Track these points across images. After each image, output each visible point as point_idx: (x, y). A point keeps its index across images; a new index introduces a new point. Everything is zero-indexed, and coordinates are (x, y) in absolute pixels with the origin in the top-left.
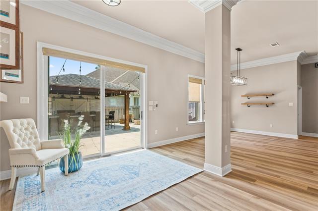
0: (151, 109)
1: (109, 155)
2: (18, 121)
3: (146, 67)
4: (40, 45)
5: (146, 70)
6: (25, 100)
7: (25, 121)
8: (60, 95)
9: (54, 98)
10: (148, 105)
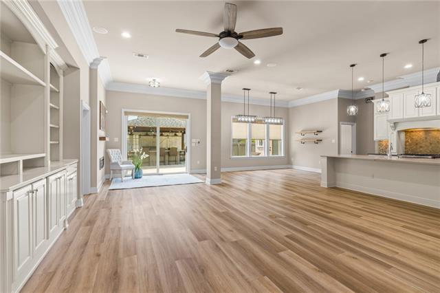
0: (193, 145)
1: (162, 174)
2: (113, 150)
3: (189, 115)
4: (123, 110)
5: (189, 117)
6: (116, 140)
7: (116, 150)
8: (145, 133)
9: (140, 135)
10: (191, 142)
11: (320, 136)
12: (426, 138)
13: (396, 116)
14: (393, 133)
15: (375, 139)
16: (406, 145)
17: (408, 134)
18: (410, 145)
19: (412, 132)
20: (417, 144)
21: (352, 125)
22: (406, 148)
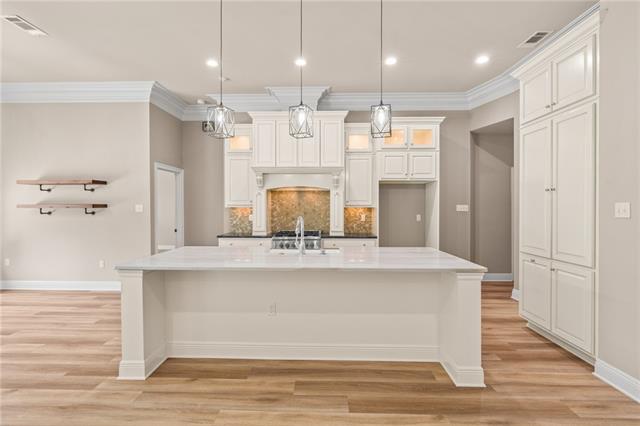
11: (100, 195)
12: (299, 204)
13: (265, 161)
14: (259, 194)
15: (228, 203)
16: (272, 216)
17: (276, 197)
18: (279, 215)
19: (281, 192)
20: (287, 214)
21: (176, 173)
22: (272, 222)
